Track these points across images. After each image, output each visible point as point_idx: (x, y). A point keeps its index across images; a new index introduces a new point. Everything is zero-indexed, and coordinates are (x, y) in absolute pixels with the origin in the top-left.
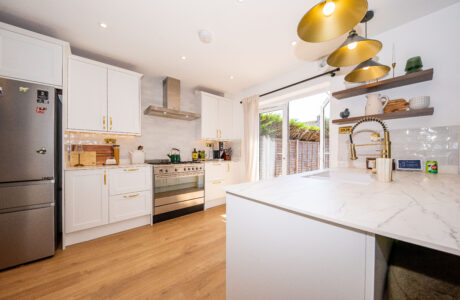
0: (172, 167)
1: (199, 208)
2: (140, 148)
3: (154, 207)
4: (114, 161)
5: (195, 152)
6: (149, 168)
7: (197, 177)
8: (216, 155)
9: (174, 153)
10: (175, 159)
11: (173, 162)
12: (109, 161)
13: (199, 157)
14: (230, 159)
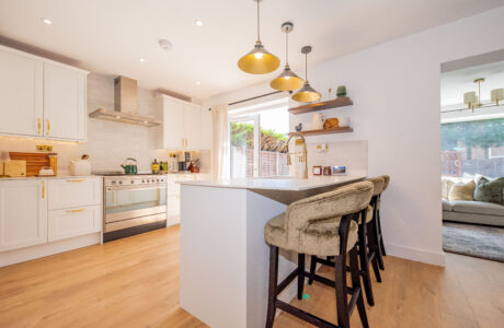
0: (127, 179)
1: (160, 226)
2: (84, 157)
3: (105, 223)
4: (50, 172)
5: (155, 162)
6: (99, 179)
7: (159, 190)
8: (182, 167)
9: (130, 163)
10: (130, 170)
11: (127, 173)
12: (43, 171)
13: (160, 168)
14: (198, 172)
